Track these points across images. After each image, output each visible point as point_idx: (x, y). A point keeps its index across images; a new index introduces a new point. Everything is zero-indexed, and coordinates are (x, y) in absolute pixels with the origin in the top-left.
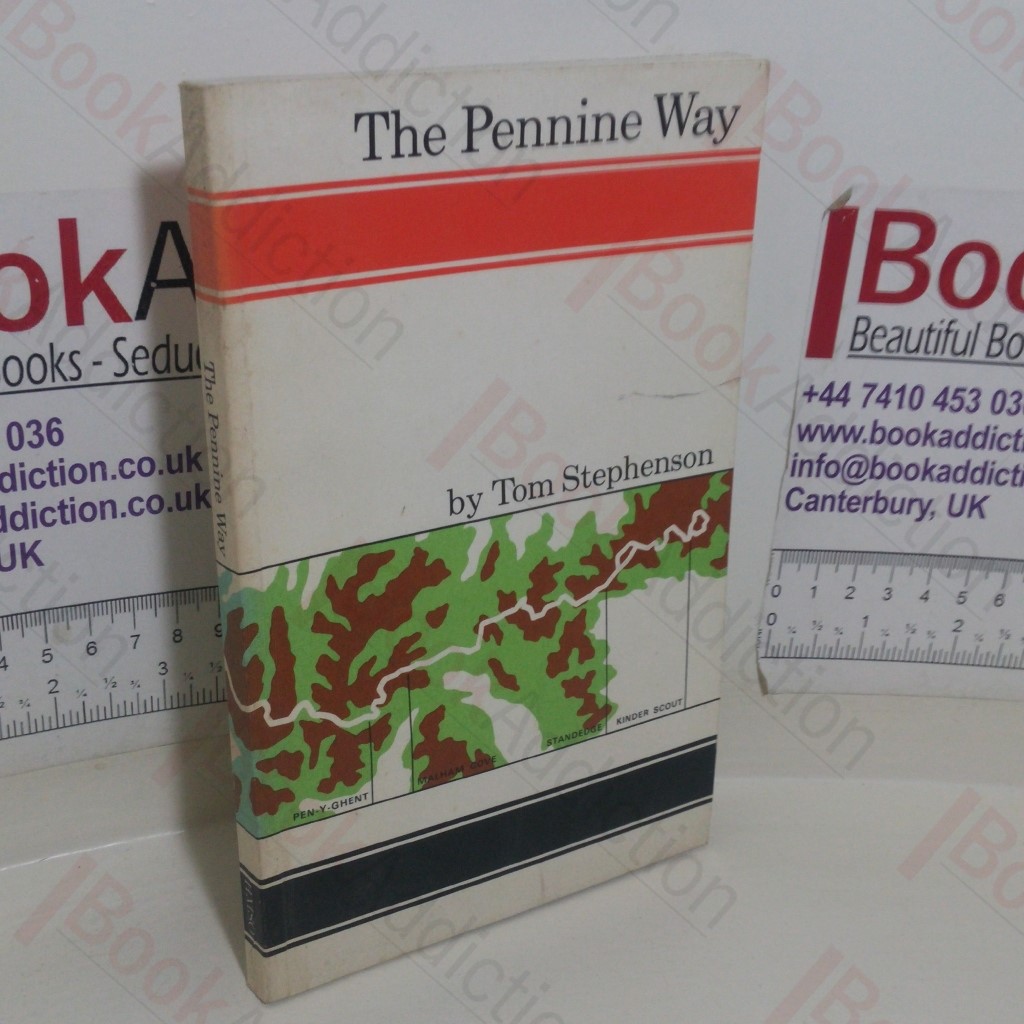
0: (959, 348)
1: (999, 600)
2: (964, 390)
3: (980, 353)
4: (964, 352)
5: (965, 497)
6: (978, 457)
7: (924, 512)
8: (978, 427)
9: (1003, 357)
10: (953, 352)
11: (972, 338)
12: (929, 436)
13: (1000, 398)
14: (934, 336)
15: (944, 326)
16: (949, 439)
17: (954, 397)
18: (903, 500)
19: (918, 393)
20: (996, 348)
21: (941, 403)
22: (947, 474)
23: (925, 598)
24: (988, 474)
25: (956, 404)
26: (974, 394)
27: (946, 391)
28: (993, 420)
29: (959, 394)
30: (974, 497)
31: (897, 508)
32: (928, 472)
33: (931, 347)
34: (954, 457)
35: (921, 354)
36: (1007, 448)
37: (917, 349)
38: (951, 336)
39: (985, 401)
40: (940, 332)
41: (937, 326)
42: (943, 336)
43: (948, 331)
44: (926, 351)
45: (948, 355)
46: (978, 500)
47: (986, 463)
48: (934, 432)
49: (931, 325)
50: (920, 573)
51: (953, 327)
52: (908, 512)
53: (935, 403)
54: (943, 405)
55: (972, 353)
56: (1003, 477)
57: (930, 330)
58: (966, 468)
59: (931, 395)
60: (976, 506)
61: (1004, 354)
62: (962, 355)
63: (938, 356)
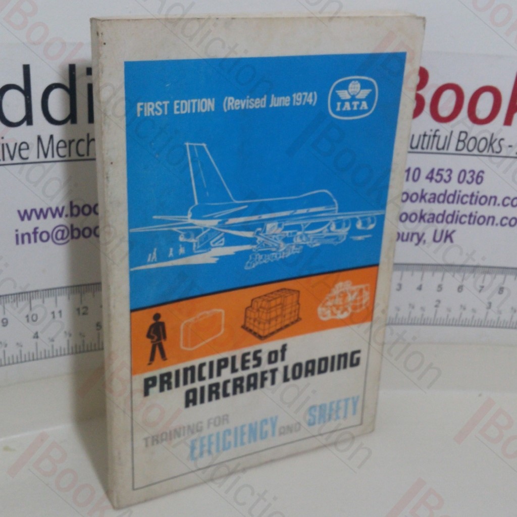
0: (440, 146)
1: (460, 289)
2: (442, 170)
3: (452, 149)
4: (443, 148)
5: (442, 232)
6: (450, 208)
7: (419, 240)
8: (451, 191)
9: (465, 151)
10: (438, 149)
11: (448, 140)
12: (423, 197)
13: (463, 174)
14: (427, 139)
15: (432, 133)
16: (435, 198)
17: (438, 174)
18: (408, 234)
19: (417, 172)
20: (461, 145)
21: (430, 178)
22: (433, 218)
23: (420, 288)
24: (456, 218)
25: (438, 178)
26: (449, 172)
27: (432, 171)
28: (459, 187)
29: (441, 172)
30: (447, 231)
31: (405, 237)
32: (422, 217)
33: (425, 146)
34: (437, 208)
35: (419, 149)
36: (466, 202)
37: (417, 147)
38: (436, 139)
39: (455, 176)
40: (430, 137)
41: (428, 133)
42: (432, 138)
43: (435, 136)
44: (422, 148)
45: (434, 150)
46: (449, 232)
47: (454, 212)
48: (426, 194)
49: (425, 133)
50: (418, 274)
51: (438, 133)
52: (411, 240)
53: (427, 178)
54: (431, 179)
55: (447, 149)
56: (464, 219)
57: (425, 135)
58: (443, 215)
59: (424, 173)
60: (449, 236)
61: (465, 149)
62: (442, 150)
63: (429, 150)
